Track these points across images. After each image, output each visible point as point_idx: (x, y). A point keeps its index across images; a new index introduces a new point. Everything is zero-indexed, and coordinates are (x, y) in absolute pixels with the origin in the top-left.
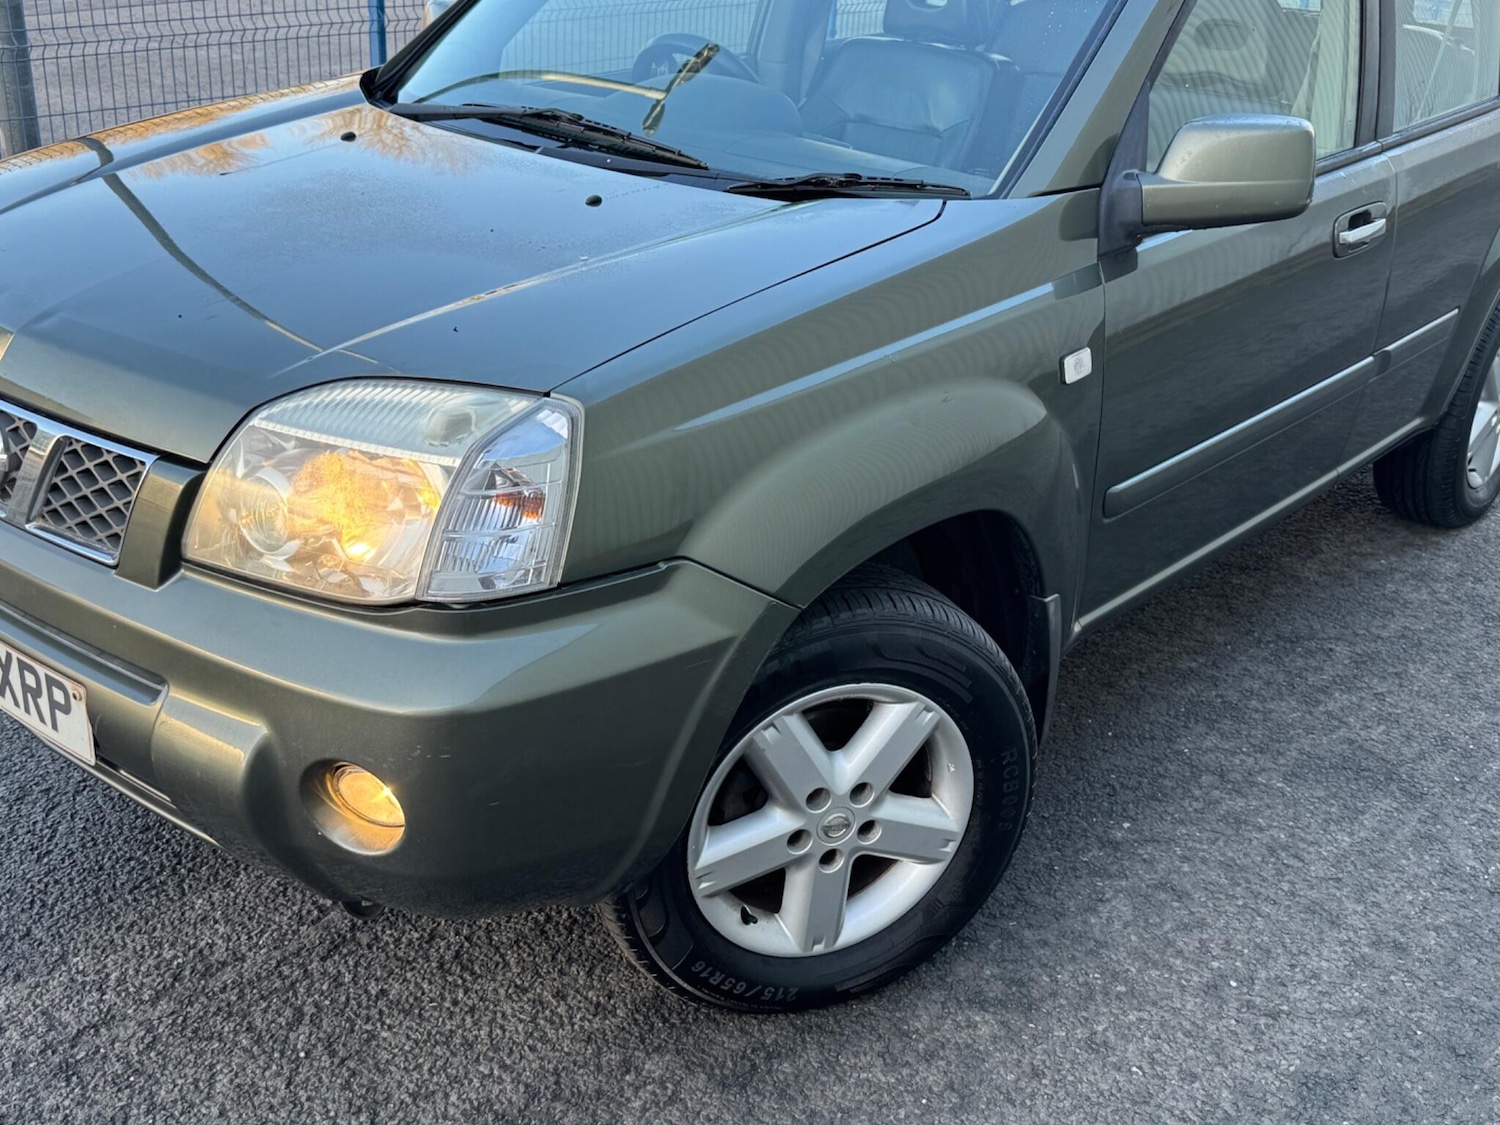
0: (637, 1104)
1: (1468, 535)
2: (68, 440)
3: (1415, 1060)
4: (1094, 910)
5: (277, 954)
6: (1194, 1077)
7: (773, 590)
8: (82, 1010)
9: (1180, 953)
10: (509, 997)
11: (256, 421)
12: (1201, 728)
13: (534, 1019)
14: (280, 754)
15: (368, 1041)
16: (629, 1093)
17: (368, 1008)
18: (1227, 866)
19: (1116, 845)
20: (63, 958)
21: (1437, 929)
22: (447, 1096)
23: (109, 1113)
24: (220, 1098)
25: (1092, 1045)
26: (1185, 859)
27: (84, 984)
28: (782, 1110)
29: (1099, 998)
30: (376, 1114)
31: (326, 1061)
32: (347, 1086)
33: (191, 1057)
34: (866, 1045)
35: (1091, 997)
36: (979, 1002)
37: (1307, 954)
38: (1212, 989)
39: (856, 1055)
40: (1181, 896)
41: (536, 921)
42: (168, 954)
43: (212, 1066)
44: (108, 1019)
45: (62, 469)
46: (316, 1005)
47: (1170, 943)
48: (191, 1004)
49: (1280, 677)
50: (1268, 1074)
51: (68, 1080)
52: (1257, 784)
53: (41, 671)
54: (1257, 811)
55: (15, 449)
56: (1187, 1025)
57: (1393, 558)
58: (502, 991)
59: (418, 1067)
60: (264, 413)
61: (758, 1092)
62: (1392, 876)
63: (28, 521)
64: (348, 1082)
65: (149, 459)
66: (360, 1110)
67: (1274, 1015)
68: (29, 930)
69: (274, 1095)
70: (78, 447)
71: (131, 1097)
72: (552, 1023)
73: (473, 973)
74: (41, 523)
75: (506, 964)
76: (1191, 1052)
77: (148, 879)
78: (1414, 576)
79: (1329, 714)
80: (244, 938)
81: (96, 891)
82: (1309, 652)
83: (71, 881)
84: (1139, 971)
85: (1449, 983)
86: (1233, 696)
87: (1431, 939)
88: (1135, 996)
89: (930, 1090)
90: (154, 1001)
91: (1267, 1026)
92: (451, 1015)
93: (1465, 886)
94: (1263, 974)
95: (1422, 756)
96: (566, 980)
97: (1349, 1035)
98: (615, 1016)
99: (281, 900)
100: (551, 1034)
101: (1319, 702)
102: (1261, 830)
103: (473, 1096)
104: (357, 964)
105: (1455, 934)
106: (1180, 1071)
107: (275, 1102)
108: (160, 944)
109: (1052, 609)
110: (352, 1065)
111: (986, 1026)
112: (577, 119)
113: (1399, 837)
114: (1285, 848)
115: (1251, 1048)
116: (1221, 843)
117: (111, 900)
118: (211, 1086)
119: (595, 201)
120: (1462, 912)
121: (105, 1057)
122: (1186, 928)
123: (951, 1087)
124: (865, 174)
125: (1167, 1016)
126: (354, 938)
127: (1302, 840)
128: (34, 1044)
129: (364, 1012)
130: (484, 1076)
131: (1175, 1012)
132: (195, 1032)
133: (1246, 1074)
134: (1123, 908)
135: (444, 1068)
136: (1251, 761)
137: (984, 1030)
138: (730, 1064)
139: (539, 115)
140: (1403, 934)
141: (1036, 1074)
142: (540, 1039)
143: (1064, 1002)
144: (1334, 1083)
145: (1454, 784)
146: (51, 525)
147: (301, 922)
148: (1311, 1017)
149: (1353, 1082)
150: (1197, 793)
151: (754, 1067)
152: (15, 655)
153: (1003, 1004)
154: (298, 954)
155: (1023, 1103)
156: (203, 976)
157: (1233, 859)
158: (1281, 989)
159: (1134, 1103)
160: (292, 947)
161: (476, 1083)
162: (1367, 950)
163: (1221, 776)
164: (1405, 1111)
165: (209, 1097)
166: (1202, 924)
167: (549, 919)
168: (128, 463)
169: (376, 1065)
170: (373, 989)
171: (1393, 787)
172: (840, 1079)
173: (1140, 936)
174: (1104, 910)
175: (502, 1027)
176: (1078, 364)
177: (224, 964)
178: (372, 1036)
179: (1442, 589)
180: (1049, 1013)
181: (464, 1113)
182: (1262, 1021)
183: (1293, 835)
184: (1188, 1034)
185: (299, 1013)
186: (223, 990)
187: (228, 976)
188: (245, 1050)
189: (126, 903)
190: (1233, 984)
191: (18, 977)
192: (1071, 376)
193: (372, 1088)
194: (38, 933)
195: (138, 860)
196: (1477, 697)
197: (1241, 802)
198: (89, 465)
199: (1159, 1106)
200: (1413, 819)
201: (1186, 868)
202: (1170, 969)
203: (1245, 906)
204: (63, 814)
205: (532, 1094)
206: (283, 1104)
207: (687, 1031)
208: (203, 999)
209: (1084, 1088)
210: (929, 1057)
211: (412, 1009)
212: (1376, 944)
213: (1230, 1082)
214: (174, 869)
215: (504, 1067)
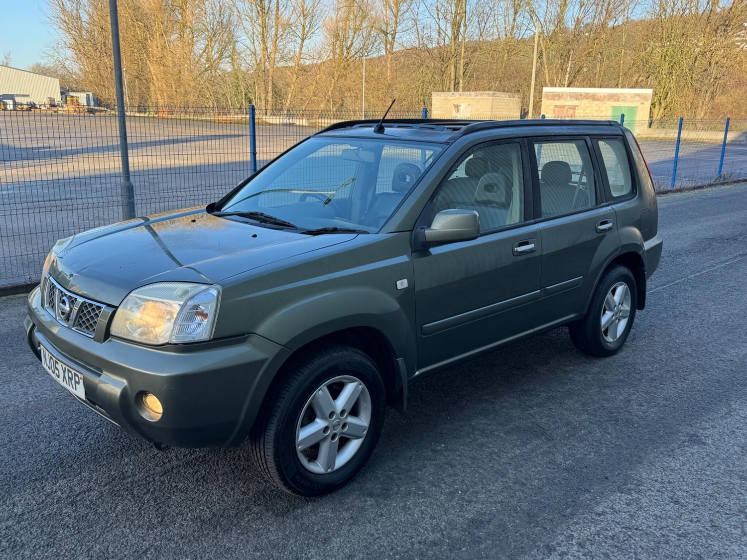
0: (247, 519)
1: (608, 360)
2: (84, 302)
3: (514, 517)
4: (420, 470)
5: (147, 475)
6: (435, 518)
7: (283, 344)
8: (82, 487)
9: (445, 483)
10: (216, 489)
11: (132, 294)
12: (482, 417)
13: (222, 495)
14: (129, 390)
15: (167, 499)
16: (245, 516)
17: (171, 490)
18: (473, 458)
19: (435, 451)
20: (80, 473)
21: (539, 479)
22: (187, 514)
23: (82, 514)
24: (117, 512)
25: (404, 508)
26: (459, 456)
27: (84, 480)
28: (293, 522)
29: (412, 495)
30: (164, 518)
31: (153, 503)
32: (157, 510)
33: (112, 501)
34: (328, 506)
35: (409, 494)
36: (371, 495)
37: (489, 485)
38: (452, 494)
39: (323, 508)
40: (453, 466)
41: (232, 468)
42: (112, 473)
43: (117, 503)
44: (89, 490)
45: (83, 311)
46: (154, 489)
47: (443, 480)
48: (116, 487)
49: (517, 403)
50: (461, 519)
51: (72, 505)
52: (494, 434)
53: (73, 371)
54: (490, 443)
55: (72, 306)
56: (439, 504)
57: (576, 366)
58: (214, 487)
59: (181, 506)
60: (134, 292)
61: (287, 517)
62: (530, 464)
63: (73, 327)
64: (158, 510)
65: (104, 306)
66: (159, 517)
67: (470, 502)
68: (72, 465)
69: (134, 512)
70: (87, 304)
71: (90, 511)
72: (227, 496)
73: (206, 482)
74: (77, 328)
75: (218, 480)
76: (437, 511)
77: (112, 453)
78: (581, 372)
79: (530, 414)
80: (138, 469)
81: (96, 455)
82: (531, 395)
83: (88, 452)
84: (429, 488)
85: (536, 495)
86: (497, 408)
87: (536, 482)
88: (425, 495)
89: (344, 519)
90: (104, 486)
91: (466, 505)
92: (196, 493)
93: (555, 467)
94: (471, 490)
95: (558, 428)
96: (236, 485)
97: (494, 509)
98: (248, 495)
99: (152, 460)
100: (226, 499)
101: (527, 410)
102: (489, 448)
103: (196, 515)
104: (170, 478)
105: (545, 481)
106: (431, 516)
107: (133, 514)
108: (111, 471)
109: (400, 363)
110: (160, 505)
111: (370, 501)
112: (262, 214)
113: (538, 452)
114: (495, 453)
115: (458, 511)
116: (473, 452)
117: (99, 458)
118: (115, 509)
119: (255, 236)
120: (551, 475)
121: (85, 500)
122: (450, 476)
123: (352, 518)
124: (338, 228)
125: (433, 501)
126: (172, 471)
127: (503, 451)
128: (65, 496)
129: (169, 491)
130: (201, 510)
131: (436, 500)
132: (115, 494)
133: (453, 518)
134: (432, 469)
135: (189, 507)
136: (495, 428)
137: (369, 503)
138: (281, 510)
139: (252, 214)
140: (526, 480)
141: (382, 515)
142: (222, 501)
143: (399, 495)
144: (482, 522)
145: (566, 436)
146: (79, 328)
147: (157, 466)
148: (482, 504)
149: (489, 522)
150: (472, 436)
151: (289, 511)
152: (67, 367)
153: (379, 496)
154: (153, 474)
155: (374, 523)
156: (122, 479)
157: (476, 456)
158: (476, 495)
159: (412, 525)
160: (151, 473)
161: (198, 511)
162: (511, 484)
163: (482, 432)
164: (503, 531)
165: (114, 512)
166: (456, 475)
167: (236, 468)
168: (99, 308)
169: (168, 506)
170: (174, 485)
171: (543, 437)
172: (315, 515)
173: (434, 478)
174: (424, 470)
175: (211, 497)
176: (402, 284)
177: (129, 477)
178: (169, 497)
179: (589, 377)
180: (393, 499)
181: (191, 519)
182: (465, 503)
183: (500, 450)
184: (438, 506)
185: (149, 491)
186: (127, 484)
187: (130, 480)
188: (128, 499)
189: (104, 459)
190: (460, 492)
191: (65, 478)
192: (399, 287)
193: (165, 511)
194: (74, 466)
195: (111, 447)
196: (586, 410)
197: (486, 440)
198: (90, 309)
199: (419, 526)
200: (545, 447)
201: (458, 458)
202: (440, 487)
203: (474, 470)
204: (91, 434)
205: (214, 515)
206: (136, 514)
207: (270, 500)
208: (120, 486)
209: (396, 520)
210: (347, 510)
211: (184, 491)
212: (515, 483)
213: (446, 520)
214: (121, 450)
215: (208, 507)
